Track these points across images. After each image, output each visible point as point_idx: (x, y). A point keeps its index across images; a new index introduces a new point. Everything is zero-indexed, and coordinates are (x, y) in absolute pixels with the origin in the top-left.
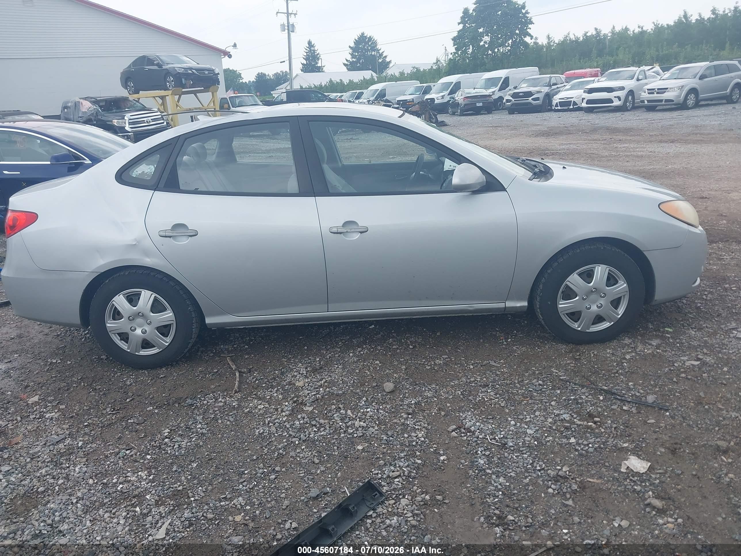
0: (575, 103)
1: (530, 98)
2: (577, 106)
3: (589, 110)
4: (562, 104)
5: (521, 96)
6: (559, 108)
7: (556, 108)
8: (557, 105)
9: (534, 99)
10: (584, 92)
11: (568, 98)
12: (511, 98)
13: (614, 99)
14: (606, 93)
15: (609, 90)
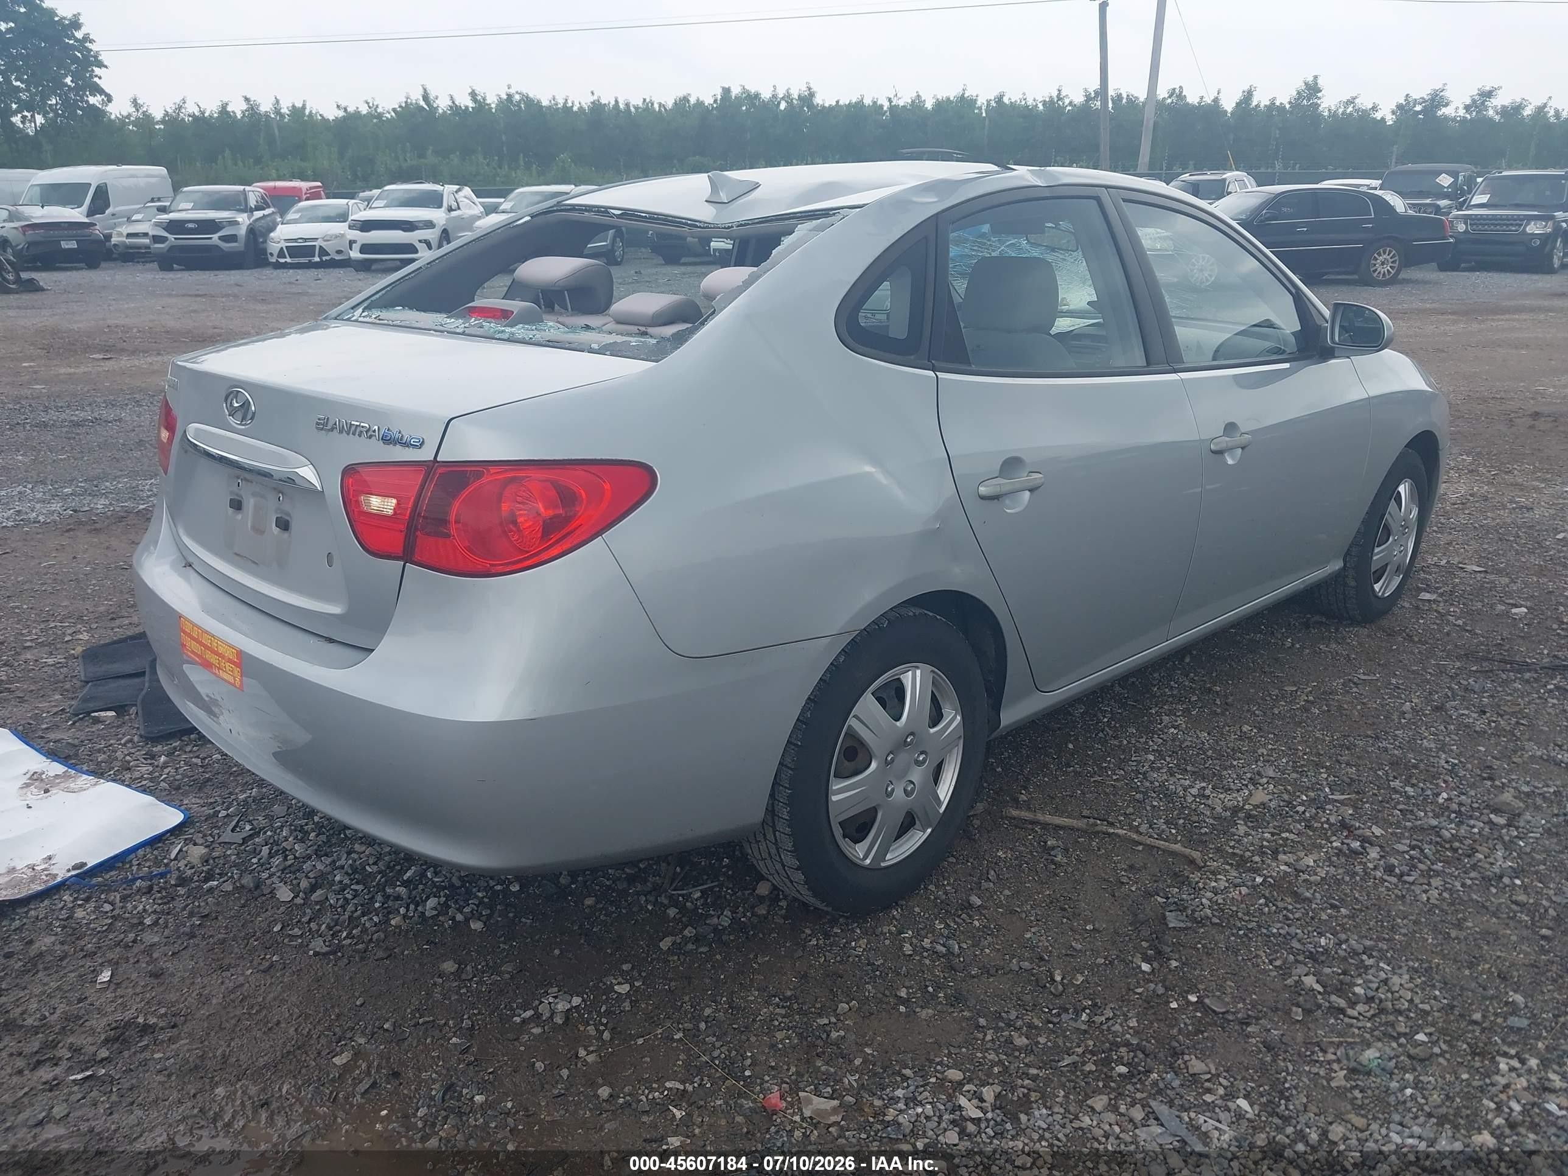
0: (323, 252)
1: (215, 237)
2: (328, 258)
3: (364, 266)
4: (294, 251)
5: (191, 229)
6: (289, 260)
7: (282, 260)
8: (281, 254)
9: (223, 238)
10: (350, 227)
11: (306, 240)
12: (166, 234)
13: (418, 245)
14: (400, 232)
15: (408, 226)
